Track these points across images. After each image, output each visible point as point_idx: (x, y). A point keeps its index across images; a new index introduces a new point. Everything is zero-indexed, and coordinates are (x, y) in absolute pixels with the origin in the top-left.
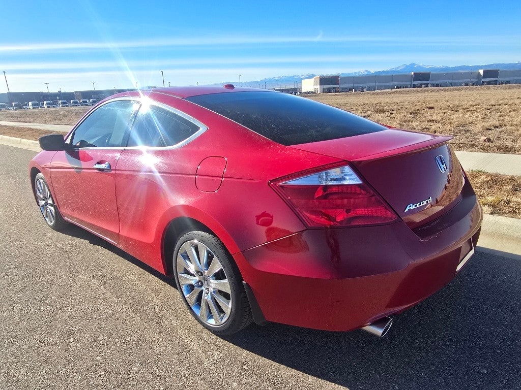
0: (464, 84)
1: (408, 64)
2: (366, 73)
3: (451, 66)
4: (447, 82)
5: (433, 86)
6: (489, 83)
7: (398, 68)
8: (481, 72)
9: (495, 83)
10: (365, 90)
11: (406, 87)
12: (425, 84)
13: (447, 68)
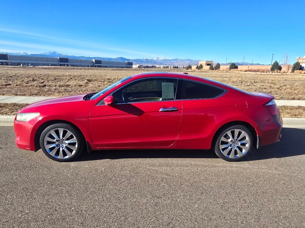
0: (87, 66)
1: (52, 52)
2: (25, 54)
3: (76, 56)
4: (78, 64)
5: (71, 66)
6: (98, 66)
7: (46, 53)
8: (94, 60)
9: (101, 67)
10: (29, 65)
11: (56, 65)
12: (66, 64)
13: (74, 57)
